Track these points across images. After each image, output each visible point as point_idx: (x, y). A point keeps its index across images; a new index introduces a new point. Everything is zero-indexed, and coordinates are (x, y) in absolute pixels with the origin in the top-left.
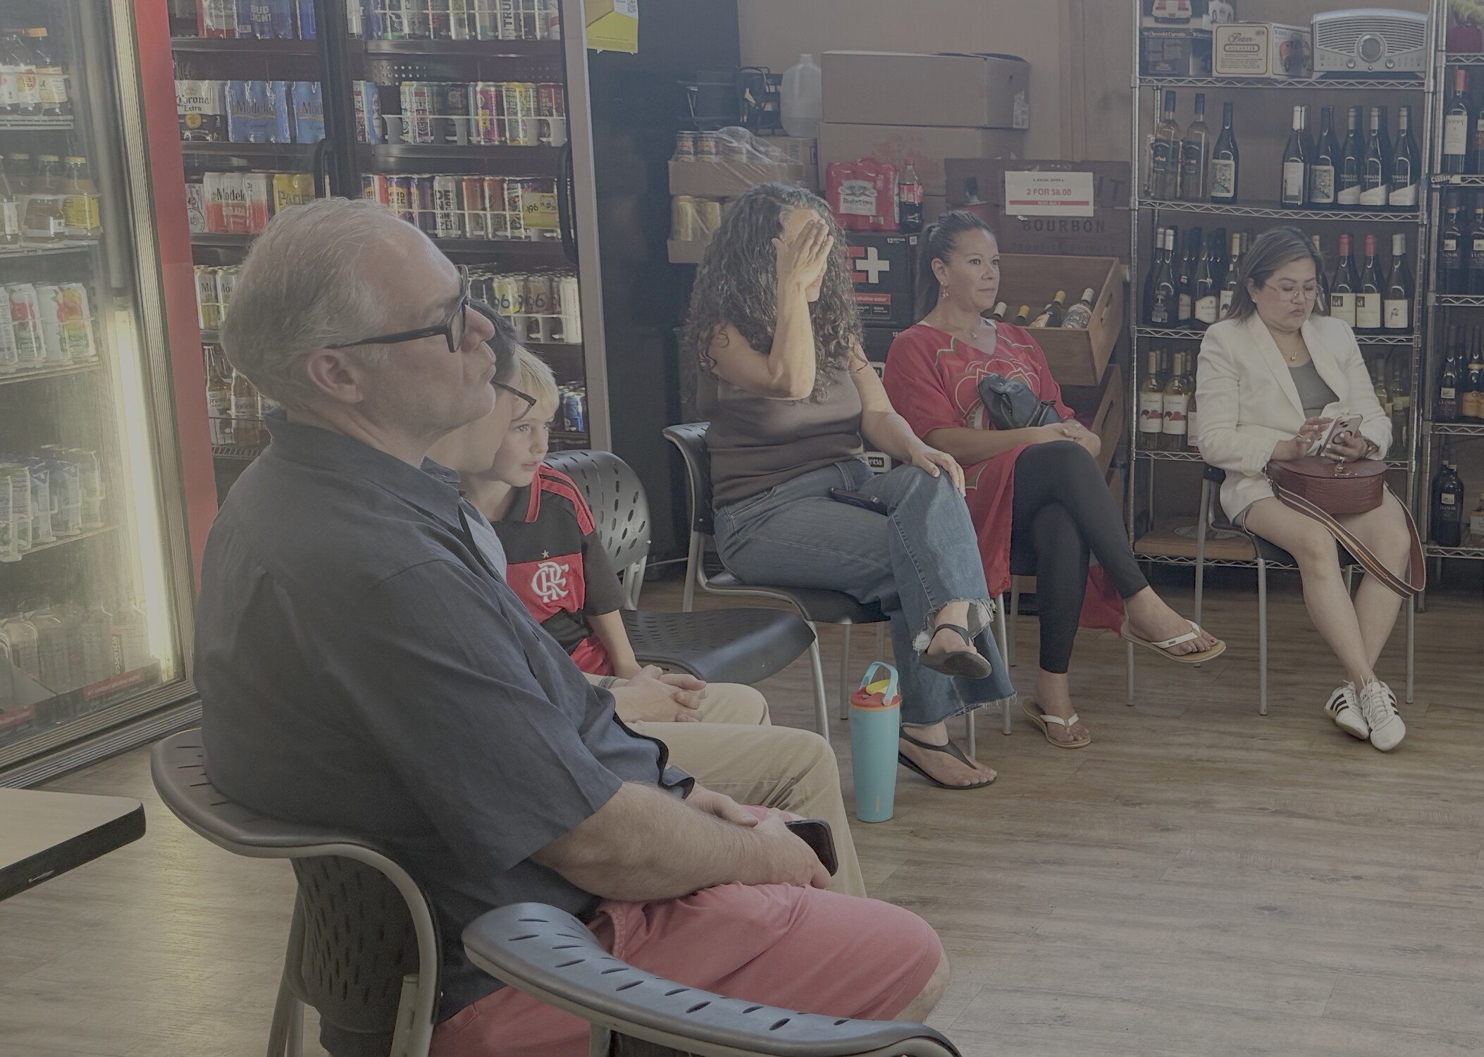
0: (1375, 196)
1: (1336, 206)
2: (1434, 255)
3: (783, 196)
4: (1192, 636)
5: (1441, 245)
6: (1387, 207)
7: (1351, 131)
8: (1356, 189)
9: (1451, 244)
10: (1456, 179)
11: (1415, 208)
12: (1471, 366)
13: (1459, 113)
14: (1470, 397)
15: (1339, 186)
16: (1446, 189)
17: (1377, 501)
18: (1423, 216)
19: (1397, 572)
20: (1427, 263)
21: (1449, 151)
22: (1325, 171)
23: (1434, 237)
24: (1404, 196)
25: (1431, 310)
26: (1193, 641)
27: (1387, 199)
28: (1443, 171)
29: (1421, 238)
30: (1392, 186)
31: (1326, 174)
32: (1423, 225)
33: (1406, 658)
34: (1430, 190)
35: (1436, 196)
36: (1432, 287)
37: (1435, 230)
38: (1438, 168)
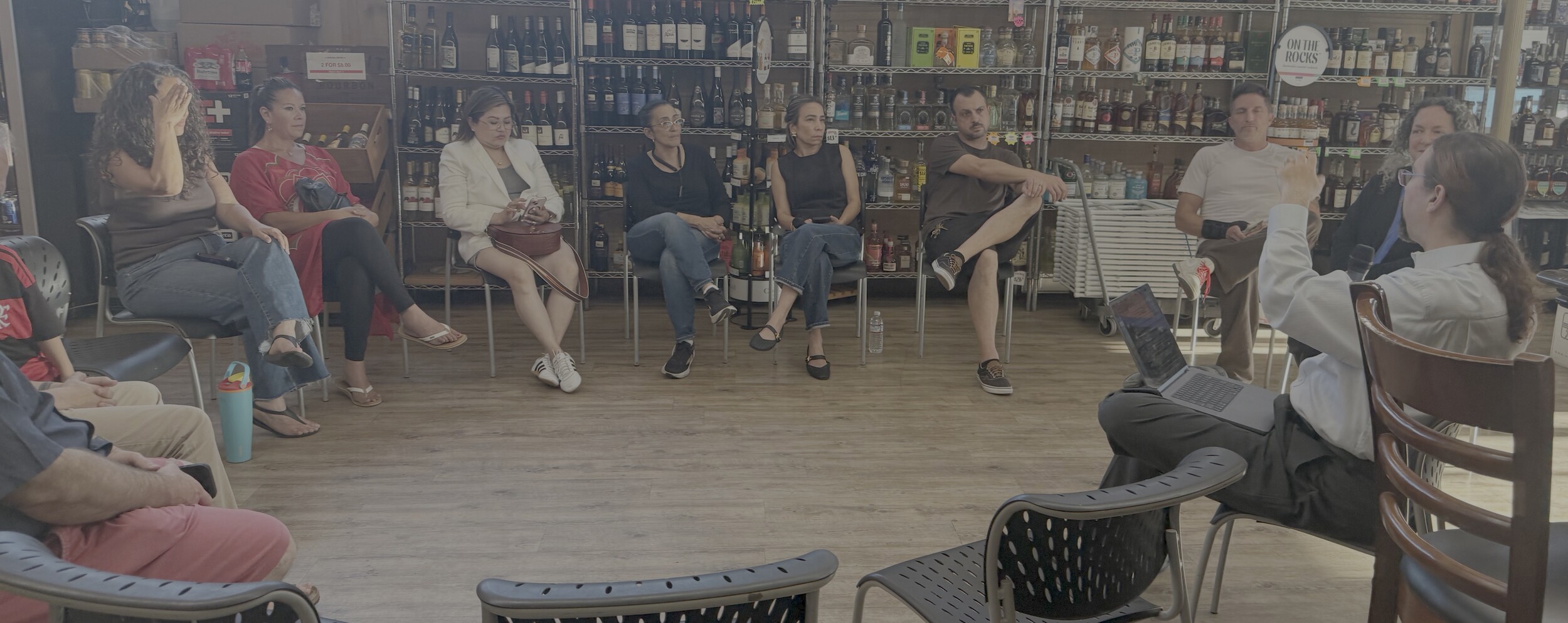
0: (545, 69)
1: (520, 74)
2: (582, 103)
3: (157, 69)
4: (445, 333)
5: (586, 97)
6: (552, 75)
7: (528, 30)
8: (532, 64)
9: (592, 97)
10: (592, 60)
11: (569, 76)
12: (609, 167)
13: (592, 22)
14: (609, 185)
15: (522, 63)
16: (587, 65)
17: (557, 247)
18: (574, 81)
19: (572, 288)
20: (578, 107)
21: (587, 43)
22: (513, 54)
23: (582, 93)
24: (562, 69)
25: (582, 135)
26: (446, 335)
27: (552, 70)
28: (584, 55)
29: (574, 93)
30: (555, 63)
31: (514, 56)
32: (574, 86)
33: (579, 337)
34: (578, 66)
35: (581, 69)
36: (582, 121)
37: (582, 89)
38: (581, 53)
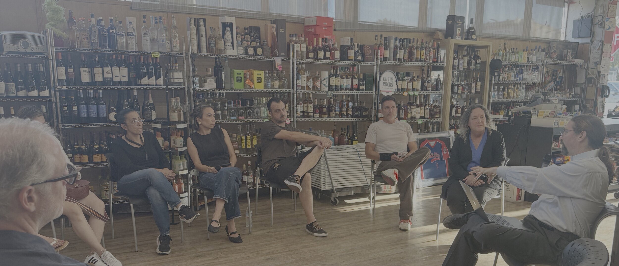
0: (35, 93)
1: (17, 97)
2: (59, 112)
5: (62, 108)
6: (39, 97)
7: (20, 72)
8: (24, 91)
9: (66, 108)
11: (50, 96)
13: (62, 66)
14: (77, 156)
15: (18, 90)
16: (61, 90)
20: (57, 114)
21: (60, 78)
22: (12, 85)
24: (46, 93)
27: (39, 94)
28: (59, 85)
29: (54, 107)
30: (40, 90)
32: (54, 102)
34: (55, 91)
35: (57, 93)
36: (60, 122)
37: (59, 104)
38: (57, 84)
